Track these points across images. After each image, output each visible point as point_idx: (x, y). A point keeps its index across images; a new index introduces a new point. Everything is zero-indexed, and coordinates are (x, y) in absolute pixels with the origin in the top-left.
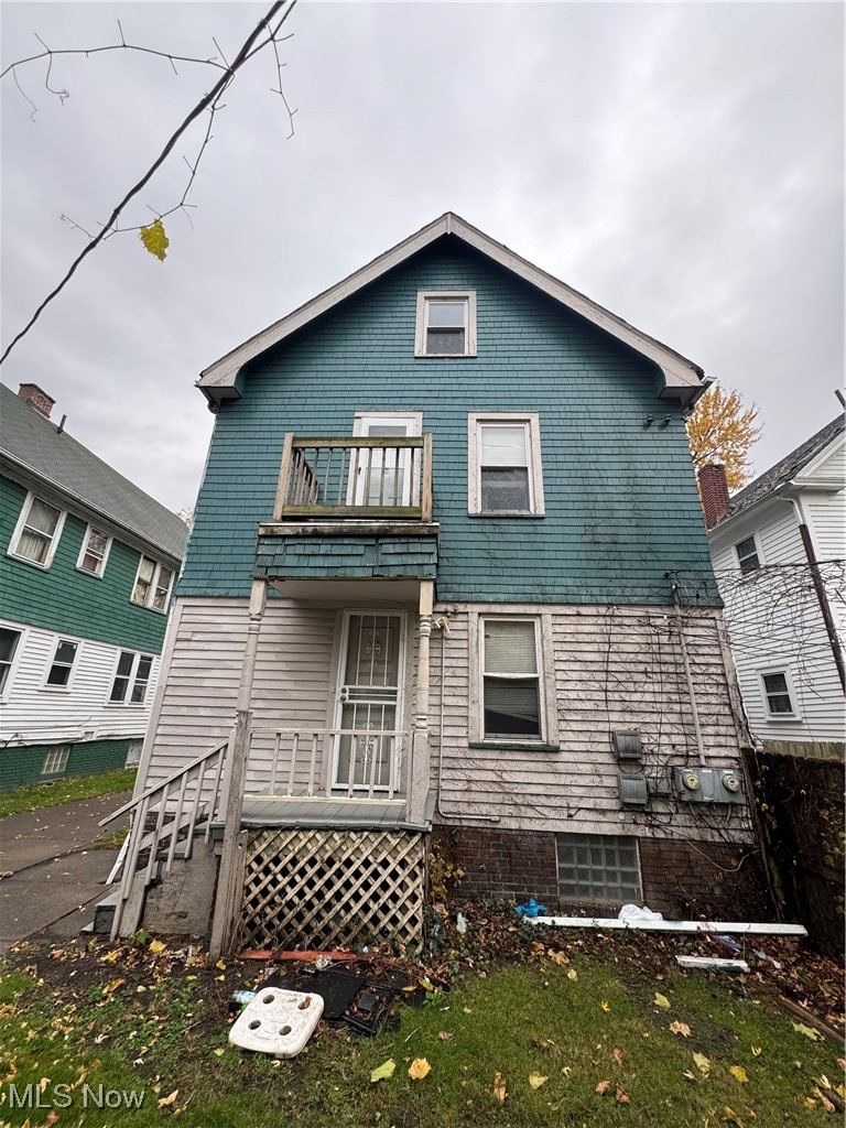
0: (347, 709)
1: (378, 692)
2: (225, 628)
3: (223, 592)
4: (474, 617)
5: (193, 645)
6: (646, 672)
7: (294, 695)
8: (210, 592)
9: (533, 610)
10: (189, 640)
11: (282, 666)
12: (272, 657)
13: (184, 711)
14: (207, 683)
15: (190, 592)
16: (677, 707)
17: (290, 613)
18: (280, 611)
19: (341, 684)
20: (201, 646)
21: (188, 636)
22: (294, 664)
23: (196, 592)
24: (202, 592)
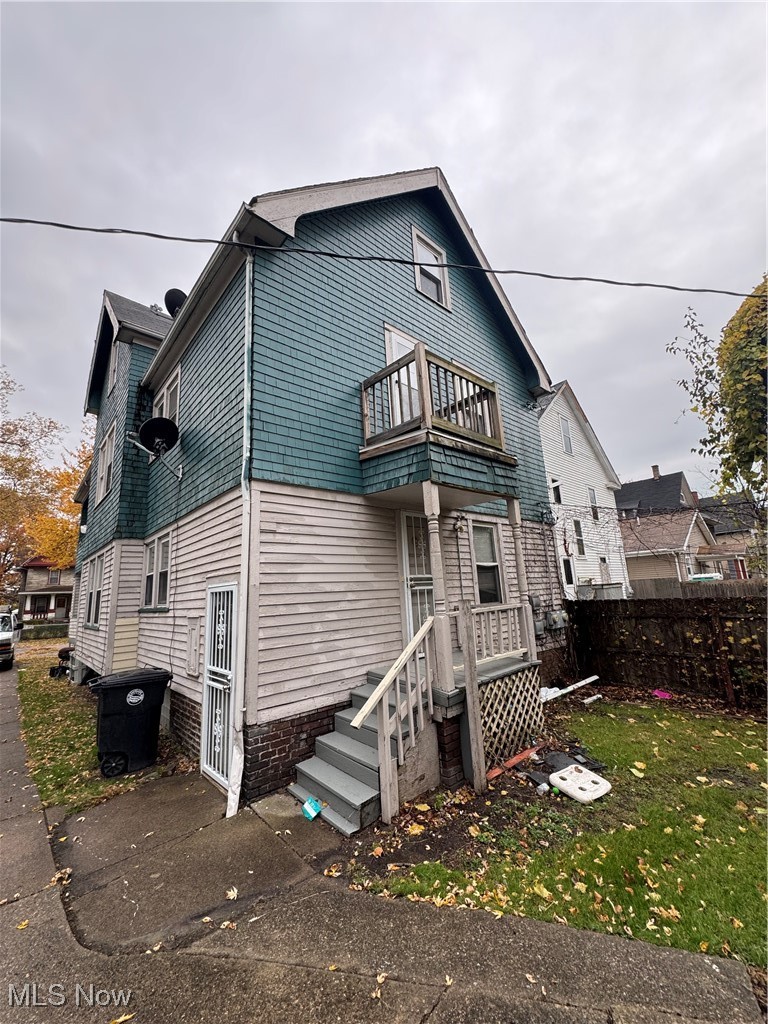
0: (414, 594)
1: (421, 579)
2: (308, 521)
3: (303, 481)
4: (470, 524)
5: (279, 538)
6: (534, 561)
7: (376, 586)
8: (289, 479)
9: (494, 520)
10: (274, 532)
11: (364, 560)
12: (354, 551)
13: (283, 610)
14: (301, 579)
15: (267, 476)
16: (545, 580)
17: (362, 510)
18: (354, 507)
19: (407, 574)
20: (288, 539)
21: (273, 527)
22: (372, 558)
23: (274, 477)
24: (281, 478)
